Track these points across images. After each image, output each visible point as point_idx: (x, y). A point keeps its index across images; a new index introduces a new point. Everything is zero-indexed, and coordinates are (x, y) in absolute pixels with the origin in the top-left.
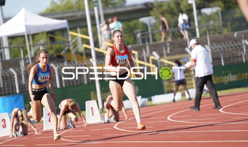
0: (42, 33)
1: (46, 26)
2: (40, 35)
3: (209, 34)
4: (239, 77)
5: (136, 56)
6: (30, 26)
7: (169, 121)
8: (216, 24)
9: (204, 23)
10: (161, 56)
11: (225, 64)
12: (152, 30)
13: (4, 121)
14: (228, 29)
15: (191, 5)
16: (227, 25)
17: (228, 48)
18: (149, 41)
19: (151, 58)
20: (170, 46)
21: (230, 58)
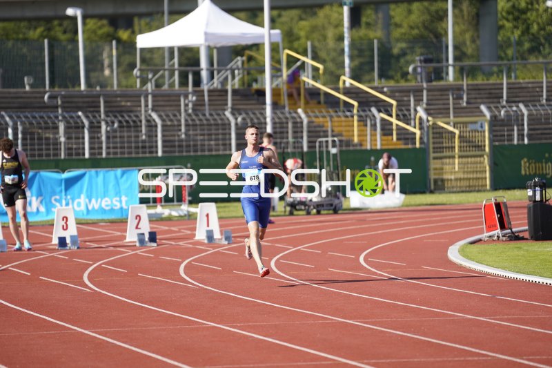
6: (213, 35)
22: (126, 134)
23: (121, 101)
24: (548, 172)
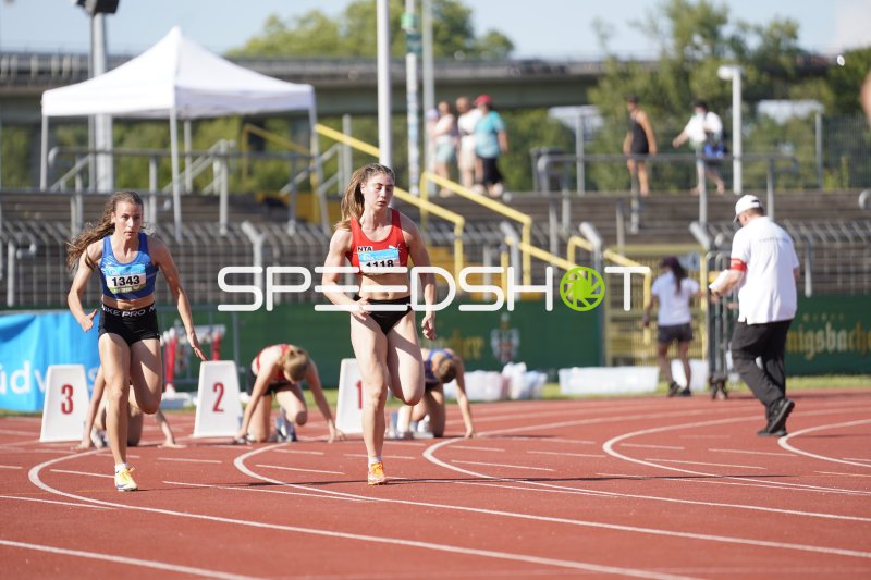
0: (228, 118)
1: (244, 96)
2: (218, 126)
3: (775, 187)
4: (858, 341)
5: (526, 232)
6: (188, 91)
7: (610, 456)
8: (801, 158)
9: (761, 149)
10: (608, 239)
11: (814, 291)
12: (586, 152)
13: (67, 390)
14: (841, 178)
15: (725, 84)
16: (838, 165)
17: (831, 239)
18: (573, 186)
19: (575, 241)
20: (639, 212)
21: (834, 273)
22: (48, 268)
23: (23, 211)
24: (807, 348)
